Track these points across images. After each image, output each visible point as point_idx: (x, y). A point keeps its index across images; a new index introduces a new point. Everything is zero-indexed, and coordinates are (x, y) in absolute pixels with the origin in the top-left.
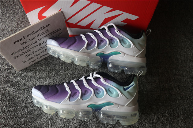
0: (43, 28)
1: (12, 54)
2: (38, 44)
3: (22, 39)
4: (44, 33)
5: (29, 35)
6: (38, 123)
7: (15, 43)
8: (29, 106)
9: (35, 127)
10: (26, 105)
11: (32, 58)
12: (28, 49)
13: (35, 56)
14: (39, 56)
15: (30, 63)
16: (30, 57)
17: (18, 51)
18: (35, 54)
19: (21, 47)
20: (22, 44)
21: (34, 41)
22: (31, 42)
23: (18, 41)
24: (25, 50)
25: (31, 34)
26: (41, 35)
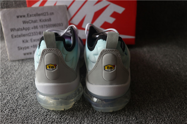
0: (47, 14)
1: (12, 30)
2: (38, 31)
3: (26, 17)
4: (47, 21)
5: (33, 15)
7: (18, 17)
11: (28, 48)
12: (28, 32)
13: (32, 47)
15: (25, 54)
16: (26, 45)
17: (18, 30)
18: (32, 44)
19: (22, 26)
20: (24, 22)
21: (35, 24)
22: (32, 25)
23: (21, 17)
24: (24, 32)
25: (35, 15)
26: (43, 21)
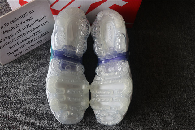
0: (26, 15)
2: (22, 33)
3: (3, 27)
4: (28, 20)
5: (11, 23)
6: (21, 117)
8: (11, 99)
9: (18, 121)
10: (9, 98)
11: (17, 50)
12: (11, 39)
13: (20, 48)
14: (24, 48)
15: (16, 56)
16: (15, 48)
17: (1, 42)
18: (20, 46)
19: (4, 36)
20: (4, 33)
21: (17, 29)
22: (14, 31)
24: (8, 41)
25: (13, 21)
26: (24, 22)
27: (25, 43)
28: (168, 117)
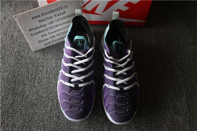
0: (60, 8)
1: (30, 30)
2: (54, 24)
3: (41, 16)
4: (61, 14)
5: (47, 13)
6: (44, 101)
7: (33, 18)
9: (41, 104)
11: (47, 39)
12: (45, 28)
13: (50, 38)
14: (54, 39)
15: (45, 45)
16: (45, 38)
17: (36, 29)
18: (50, 36)
19: (39, 24)
20: (40, 21)
21: (51, 20)
22: (48, 21)
23: (36, 17)
24: (42, 29)
25: (49, 13)
26: (58, 15)
27: (55, 34)
28: (180, 105)
